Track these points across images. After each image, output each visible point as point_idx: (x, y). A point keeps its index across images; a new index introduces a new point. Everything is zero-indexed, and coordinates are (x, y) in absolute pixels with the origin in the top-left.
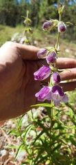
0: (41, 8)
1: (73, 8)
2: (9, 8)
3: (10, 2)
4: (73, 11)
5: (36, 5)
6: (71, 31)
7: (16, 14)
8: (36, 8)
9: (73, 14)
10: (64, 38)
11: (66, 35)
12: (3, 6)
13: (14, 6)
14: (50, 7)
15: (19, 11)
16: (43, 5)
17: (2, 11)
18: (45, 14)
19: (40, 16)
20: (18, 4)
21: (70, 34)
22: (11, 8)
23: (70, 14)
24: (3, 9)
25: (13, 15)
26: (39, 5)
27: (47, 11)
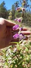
0: (16, 13)
1: (28, 14)
2: (3, 13)
3: (4, 11)
4: (28, 15)
5: (14, 12)
6: (27, 22)
7: (6, 15)
8: (14, 13)
9: (28, 16)
10: (24, 25)
11: (25, 24)
12: (1, 12)
13: (5, 12)
14: (19, 13)
15: (7, 14)
16: (17, 12)
17: (1, 14)
18: (17, 16)
19: (15, 16)
20: (7, 11)
21: (26, 23)
22: (4, 13)
23: (27, 16)
24: (1, 13)
25: (5, 16)
26: (15, 12)
27: (18, 14)
